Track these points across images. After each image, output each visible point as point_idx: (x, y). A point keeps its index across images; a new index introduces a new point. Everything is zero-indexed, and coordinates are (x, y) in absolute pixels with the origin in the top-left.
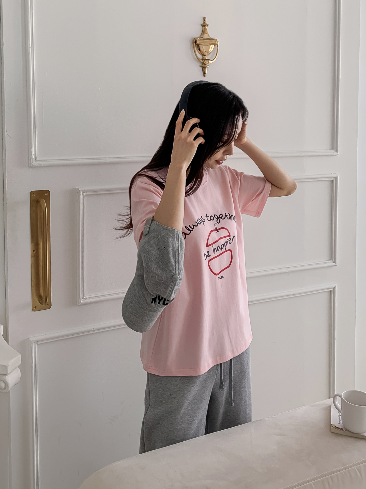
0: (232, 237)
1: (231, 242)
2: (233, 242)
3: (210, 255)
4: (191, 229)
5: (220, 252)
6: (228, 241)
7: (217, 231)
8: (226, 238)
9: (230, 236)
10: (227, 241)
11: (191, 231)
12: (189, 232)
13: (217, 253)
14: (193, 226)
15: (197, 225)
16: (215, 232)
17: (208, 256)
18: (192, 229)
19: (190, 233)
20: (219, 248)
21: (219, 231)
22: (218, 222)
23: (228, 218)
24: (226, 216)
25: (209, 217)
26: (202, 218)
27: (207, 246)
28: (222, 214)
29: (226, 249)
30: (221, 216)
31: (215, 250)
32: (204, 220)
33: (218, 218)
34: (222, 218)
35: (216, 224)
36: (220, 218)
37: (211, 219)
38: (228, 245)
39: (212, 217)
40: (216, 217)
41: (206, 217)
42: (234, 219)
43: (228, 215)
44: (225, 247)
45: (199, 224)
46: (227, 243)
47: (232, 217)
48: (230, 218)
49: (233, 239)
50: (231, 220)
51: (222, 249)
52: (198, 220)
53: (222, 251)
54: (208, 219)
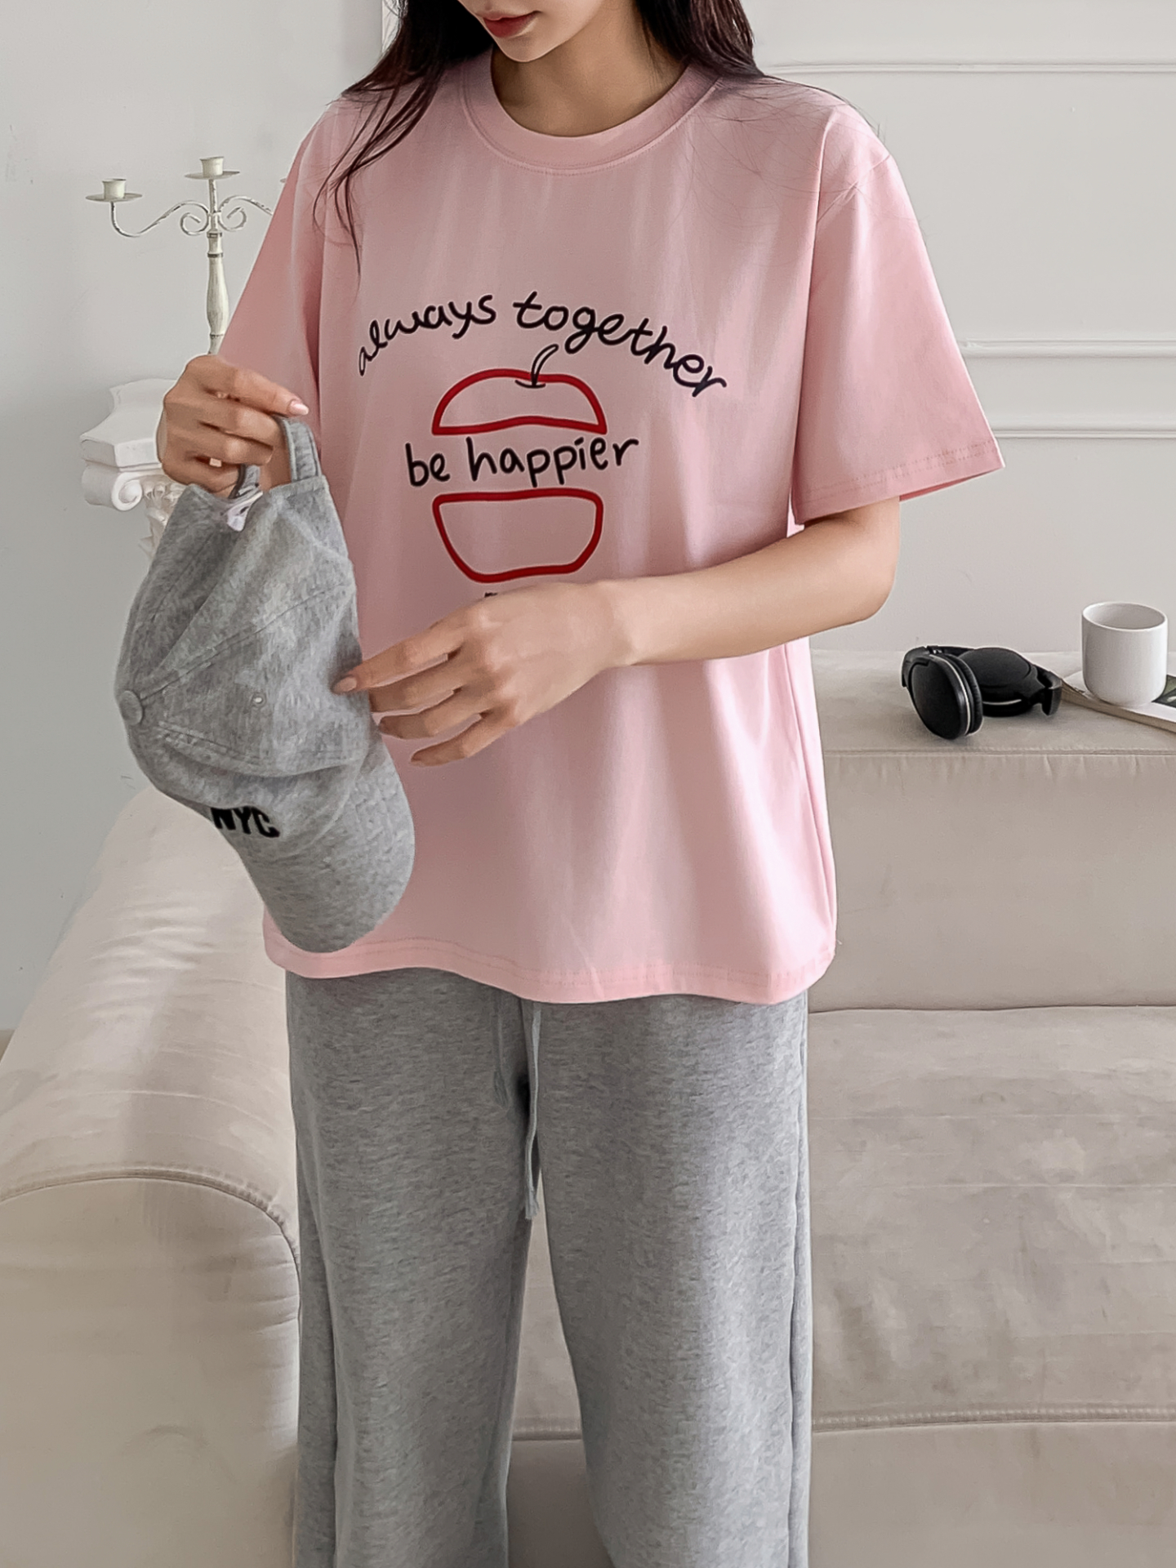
0: (613, 438)
1: (606, 464)
2: (619, 462)
3: (446, 478)
4: (383, 339)
5: (520, 480)
6: (582, 451)
7: (530, 383)
8: (579, 434)
9: (601, 428)
10: (577, 448)
11: (379, 346)
12: (375, 348)
13: (488, 481)
14: (399, 326)
16: (517, 382)
17: (437, 475)
18: (386, 340)
19: (375, 354)
20: (515, 461)
21: (543, 386)
22: (573, 346)
23: (638, 348)
24: (633, 335)
25: (538, 307)
26: (486, 304)
27: (437, 430)
28: (621, 318)
29: (562, 481)
30: (607, 327)
31: (485, 460)
32: (489, 316)
33: (587, 330)
34: (606, 336)
35: (553, 348)
36: (602, 332)
37: (545, 320)
38: (583, 466)
39: (561, 314)
40: (584, 319)
41: (516, 305)
42: (668, 365)
43: (650, 333)
44: (560, 468)
45: (427, 324)
46: (577, 457)
47: (668, 351)
48: (654, 350)
49: (619, 452)
50: (647, 361)
51: (533, 472)
52: (431, 309)
53: (534, 484)
54: (525, 320)
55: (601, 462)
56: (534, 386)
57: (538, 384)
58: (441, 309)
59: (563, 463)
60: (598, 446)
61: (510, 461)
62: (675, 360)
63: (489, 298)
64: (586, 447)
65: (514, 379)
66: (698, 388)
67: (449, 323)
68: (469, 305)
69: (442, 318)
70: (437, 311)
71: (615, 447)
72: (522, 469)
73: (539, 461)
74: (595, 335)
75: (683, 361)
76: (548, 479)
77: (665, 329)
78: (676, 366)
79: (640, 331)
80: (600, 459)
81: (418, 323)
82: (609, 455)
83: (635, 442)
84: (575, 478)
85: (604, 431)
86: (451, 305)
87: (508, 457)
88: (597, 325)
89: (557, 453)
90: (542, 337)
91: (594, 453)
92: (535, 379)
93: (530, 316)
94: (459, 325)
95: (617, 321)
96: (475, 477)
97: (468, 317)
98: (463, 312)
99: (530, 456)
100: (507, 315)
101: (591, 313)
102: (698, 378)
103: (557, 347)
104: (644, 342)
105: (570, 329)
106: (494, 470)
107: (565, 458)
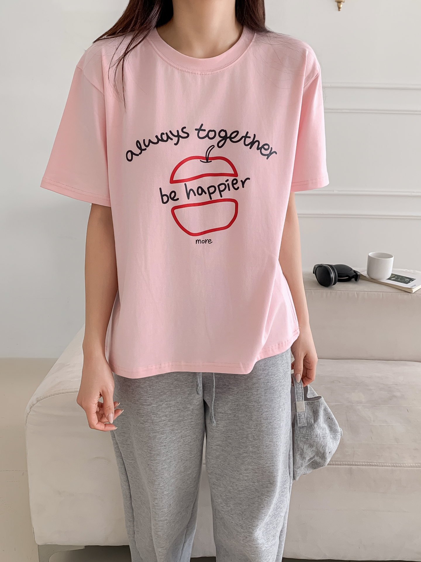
0: (240, 178)
1: (238, 188)
2: (243, 187)
3: (178, 199)
4: (143, 147)
5: (205, 198)
6: (228, 184)
7: (206, 161)
8: (226, 178)
9: (236, 174)
10: (226, 183)
11: (142, 150)
12: (140, 151)
13: (194, 199)
14: (150, 141)
15: (155, 140)
17: (173, 199)
18: (145, 148)
19: (140, 153)
20: (203, 191)
21: (211, 161)
22: (220, 145)
23: (247, 143)
24: (244, 138)
25: (205, 130)
26: (184, 130)
27: (172, 181)
28: (238, 132)
29: (221, 197)
30: (233, 136)
31: (191, 192)
32: (186, 135)
33: (225, 138)
34: (233, 140)
35: (213, 147)
36: (230, 138)
37: (207, 135)
38: (229, 190)
39: (213, 133)
40: (223, 134)
41: (196, 130)
42: (258, 149)
43: (250, 137)
44: (220, 192)
45: (162, 140)
46: (227, 187)
47: (257, 143)
48: (252, 144)
49: (243, 183)
50: (250, 148)
51: (210, 194)
52: (163, 134)
53: (211, 198)
54: (201, 136)
55: (236, 187)
56: (207, 162)
57: (209, 161)
58: (166, 133)
59: (221, 189)
60: (235, 182)
61: (201, 191)
62: (260, 146)
63: (185, 128)
64: (230, 182)
65: (199, 160)
66: (268, 156)
67: (172, 139)
68: (178, 131)
69: (168, 137)
70: (165, 134)
71: (242, 181)
72: (206, 193)
73: (212, 190)
74: (228, 140)
75: (263, 147)
76: (216, 196)
77: (255, 135)
78: (261, 149)
79: (246, 137)
80: (236, 186)
81: (159, 140)
82: (240, 184)
83: (249, 179)
84: (226, 194)
85: (237, 176)
86: (170, 132)
87: (200, 190)
88: (228, 136)
89: (219, 186)
90: (208, 142)
91: (233, 184)
92: (207, 159)
93: (202, 134)
94: (175, 140)
95: (236, 133)
96: (188, 199)
97: (178, 136)
98: (176, 134)
99: (208, 188)
100: (193, 134)
101: (225, 131)
102: (267, 152)
103: (214, 146)
104: (248, 141)
105: (218, 139)
106: (195, 195)
107: (222, 187)
